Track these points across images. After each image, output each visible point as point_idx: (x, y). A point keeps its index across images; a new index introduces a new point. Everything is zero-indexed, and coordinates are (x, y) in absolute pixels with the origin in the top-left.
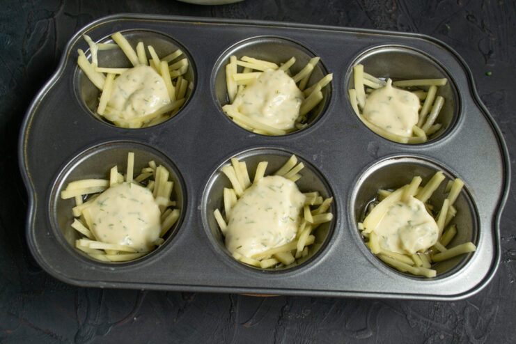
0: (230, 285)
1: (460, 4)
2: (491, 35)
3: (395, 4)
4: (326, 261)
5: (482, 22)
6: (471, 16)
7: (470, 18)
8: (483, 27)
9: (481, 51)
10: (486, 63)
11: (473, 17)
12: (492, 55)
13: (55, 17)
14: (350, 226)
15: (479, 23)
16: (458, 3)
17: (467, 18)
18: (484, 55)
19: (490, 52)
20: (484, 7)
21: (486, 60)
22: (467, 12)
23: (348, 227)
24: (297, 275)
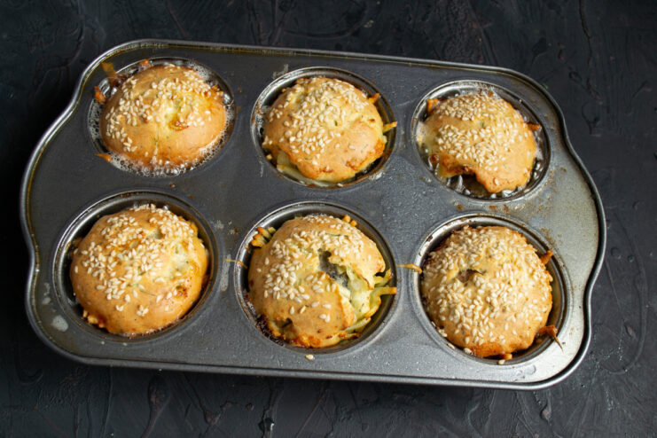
0: (266, 366)
1: (562, 58)
2: (598, 97)
3: (482, 57)
4: (381, 339)
5: (588, 81)
6: (574, 73)
7: (573, 76)
8: (589, 87)
9: (584, 117)
10: (591, 133)
11: (576, 74)
12: (598, 123)
13: (69, 65)
14: (411, 298)
15: (584, 83)
16: (559, 57)
17: (570, 76)
18: (589, 123)
19: (596, 120)
20: (591, 63)
21: (590, 129)
22: (570, 68)
23: (409, 299)
24: (345, 356)
